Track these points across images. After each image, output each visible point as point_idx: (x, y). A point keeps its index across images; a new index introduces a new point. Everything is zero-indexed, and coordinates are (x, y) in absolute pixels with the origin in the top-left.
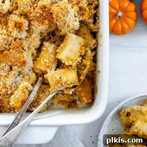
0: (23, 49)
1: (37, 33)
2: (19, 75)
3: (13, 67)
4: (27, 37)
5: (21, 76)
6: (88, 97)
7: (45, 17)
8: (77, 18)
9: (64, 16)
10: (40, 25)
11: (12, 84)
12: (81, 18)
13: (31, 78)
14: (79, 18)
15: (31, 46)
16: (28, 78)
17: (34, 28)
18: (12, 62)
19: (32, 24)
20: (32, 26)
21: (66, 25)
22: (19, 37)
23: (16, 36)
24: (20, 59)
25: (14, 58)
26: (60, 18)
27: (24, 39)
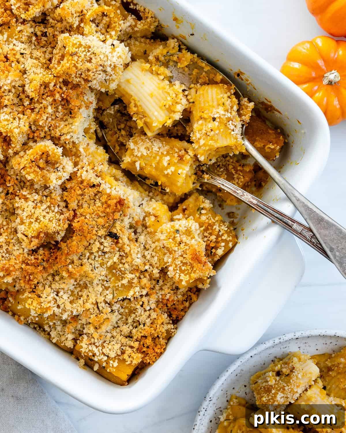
0: (94, 186)
1: (81, 138)
2: (135, 232)
3: (114, 231)
4: (76, 164)
5: (139, 230)
6: (272, 137)
7: (63, 99)
8: (109, 41)
9: (90, 61)
10: (70, 121)
11: (144, 256)
12: (113, 33)
13: (158, 213)
14: (111, 37)
15: (100, 168)
16: (153, 218)
17: (68, 137)
18: (103, 226)
19: (58, 134)
20: (62, 138)
21: (109, 69)
22: (66, 176)
23: (60, 182)
24: (109, 206)
25: (99, 217)
26: (88, 70)
27: (76, 169)
